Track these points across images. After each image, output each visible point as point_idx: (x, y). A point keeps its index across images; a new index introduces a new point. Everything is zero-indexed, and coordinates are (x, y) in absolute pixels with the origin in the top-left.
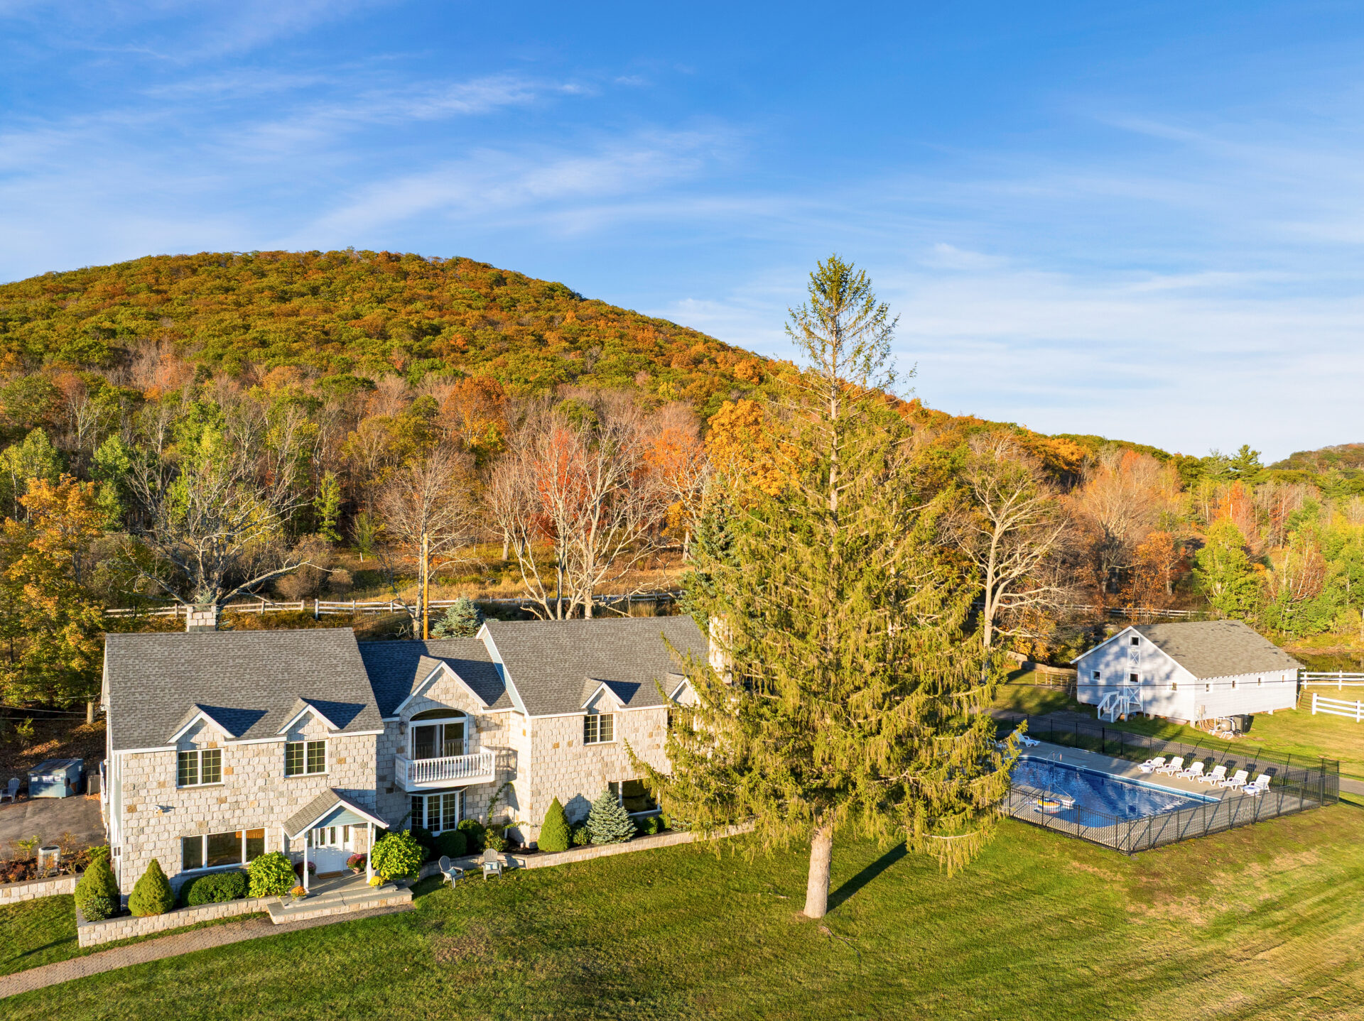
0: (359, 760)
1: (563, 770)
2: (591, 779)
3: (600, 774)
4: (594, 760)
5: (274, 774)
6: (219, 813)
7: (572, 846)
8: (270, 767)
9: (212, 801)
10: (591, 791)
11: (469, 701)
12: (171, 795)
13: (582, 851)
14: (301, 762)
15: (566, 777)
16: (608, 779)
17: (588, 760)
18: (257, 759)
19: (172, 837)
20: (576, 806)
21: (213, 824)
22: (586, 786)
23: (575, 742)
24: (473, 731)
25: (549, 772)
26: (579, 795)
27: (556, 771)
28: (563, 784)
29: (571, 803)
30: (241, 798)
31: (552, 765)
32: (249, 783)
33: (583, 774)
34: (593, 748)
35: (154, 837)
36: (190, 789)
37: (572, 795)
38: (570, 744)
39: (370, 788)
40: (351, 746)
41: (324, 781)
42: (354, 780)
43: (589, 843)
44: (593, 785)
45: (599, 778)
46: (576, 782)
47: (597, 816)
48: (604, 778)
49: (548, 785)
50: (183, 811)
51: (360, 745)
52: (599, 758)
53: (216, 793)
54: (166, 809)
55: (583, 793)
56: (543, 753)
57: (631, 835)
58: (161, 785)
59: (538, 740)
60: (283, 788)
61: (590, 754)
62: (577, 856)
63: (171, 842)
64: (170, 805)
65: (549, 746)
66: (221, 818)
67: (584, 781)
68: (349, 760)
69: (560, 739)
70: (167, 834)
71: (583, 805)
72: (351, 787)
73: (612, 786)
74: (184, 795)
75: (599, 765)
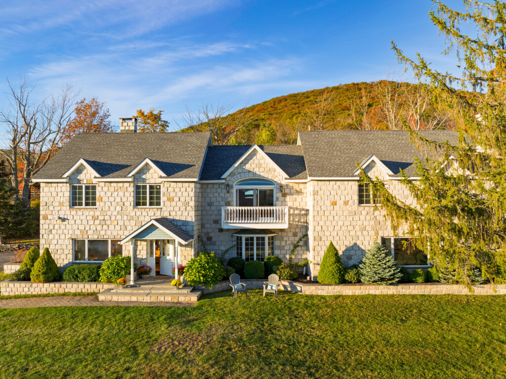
0: (182, 199)
1: (340, 223)
2: (365, 233)
3: (373, 229)
4: (368, 217)
5: (127, 204)
6: (93, 226)
7: (343, 281)
8: (124, 199)
9: (89, 218)
10: (366, 243)
11: (276, 174)
12: (66, 211)
13: (352, 287)
14: (145, 198)
15: (343, 228)
16: (381, 234)
17: (362, 218)
18: (116, 193)
19: (67, 238)
20: (352, 252)
21: (90, 232)
22: (361, 238)
23: (350, 202)
24: (280, 195)
25: (328, 223)
26: (355, 244)
27: (334, 223)
28: (340, 233)
29: (348, 249)
30: (107, 218)
31: (331, 218)
32: (112, 208)
33: (357, 228)
34: (367, 209)
35: (57, 237)
36: (77, 209)
37: (349, 243)
38: (346, 203)
39: (190, 220)
40: (177, 190)
41: (159, 212)
42: (179, 213)
43: (359, 282)
44: (367, 238)
45: (372, 233)
46: (352, 233)
47: (367, 261)
48: (377, 234)
49: (327, 233)
50: (73, 222)
51: (183, 189)
52: (372, 217)
53: (92, 213)
54: (64, 220)
55: (359, 243)
56: (324, 208)
57: (397, 280)
58: (61, 204)
59: (318, 198)
60: (133, 214)
61: (364, 213)
62: (348, 290)
63: (66, 241)
64: (66, 217)
65: (328, 203)
66: (95, 229)
67: (359, 233)
68: (176, 199)
69: (337, 198)
70: (64, 235)
71: (359, 253)
72: (178, 218)
73: (385, 241)
74: (73, 212)
75: (372, 223)
